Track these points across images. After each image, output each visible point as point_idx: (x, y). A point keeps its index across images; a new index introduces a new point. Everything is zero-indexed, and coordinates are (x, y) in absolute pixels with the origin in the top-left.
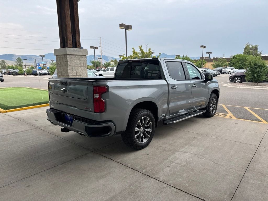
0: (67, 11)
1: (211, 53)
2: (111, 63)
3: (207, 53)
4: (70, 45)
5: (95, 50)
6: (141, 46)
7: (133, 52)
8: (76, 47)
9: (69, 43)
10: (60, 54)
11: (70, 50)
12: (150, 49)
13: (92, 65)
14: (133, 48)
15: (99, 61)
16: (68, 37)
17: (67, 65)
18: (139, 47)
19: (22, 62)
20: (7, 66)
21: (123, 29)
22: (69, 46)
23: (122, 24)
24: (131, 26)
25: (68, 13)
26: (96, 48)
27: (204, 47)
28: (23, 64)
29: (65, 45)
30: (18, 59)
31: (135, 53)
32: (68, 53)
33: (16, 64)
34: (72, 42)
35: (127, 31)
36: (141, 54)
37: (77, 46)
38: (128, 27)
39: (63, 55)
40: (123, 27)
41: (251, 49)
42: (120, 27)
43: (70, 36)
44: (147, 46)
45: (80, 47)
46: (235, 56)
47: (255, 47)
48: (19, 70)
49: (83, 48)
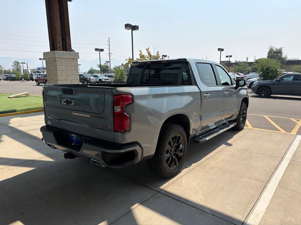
0: (56, 13)
1: (231, 56)
2: (121, 67)
3: (227, 57)
4: (60, 48)
5: (100, 52)
6: (149, 48)
7: (139, 55)
8: (66, 50)
9: (58, 46)
10: (49, 58)
11: (59, 53)
12: (158, 52)
13: (99, 69)
14: (140, 51)
15: (107, 65)
16: (57, 39)
17: (56, 70)
18: (147, 49)
19: (20, 66)
20: (3, 70)
21: (128, 29)
22: (58, 50)
23: (128, 24)
24: (138, 26)
25: (57, 14)
26: (102, 50)
27: (222, 50)
28: (21, 68)
29: (54, 48)
30: (15, 62)
31: (142, 56)
32: (56, 57)
33: (13, 68)
34: (62, 44)
35: (133, 31)
36: (148, 57)
37: (68, 48)
38: (134, 28)
39: (52, 58)
40: (128, 28)
41: (275, 53)
42: (125, 27)
43: (59, 39)
44: (154, 48)
45: (71, 50)
46: (258, 60)
47: (280, 50)
48: (16, 75)
49: (75, 51)
